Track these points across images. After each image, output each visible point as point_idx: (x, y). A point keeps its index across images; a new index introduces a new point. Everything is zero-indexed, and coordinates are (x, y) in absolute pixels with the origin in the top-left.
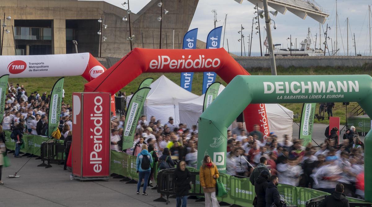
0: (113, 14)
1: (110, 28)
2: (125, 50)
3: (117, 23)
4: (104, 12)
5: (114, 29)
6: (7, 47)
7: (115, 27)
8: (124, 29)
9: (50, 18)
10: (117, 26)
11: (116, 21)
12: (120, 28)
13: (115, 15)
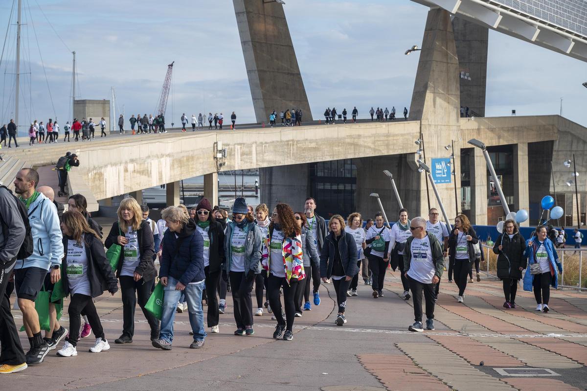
0: (569, 132)
1: (564, 152)
2: (581, 182)
3: (573, 144)
4: (559, 130)
5: (569, 153)
6: (481, 186)
7: (570, 151)
8: (580, 152)
9: (515, 142)
10: (573, 149)
11: (572, 142)
12: (576, 151)
13: (572, 134)
